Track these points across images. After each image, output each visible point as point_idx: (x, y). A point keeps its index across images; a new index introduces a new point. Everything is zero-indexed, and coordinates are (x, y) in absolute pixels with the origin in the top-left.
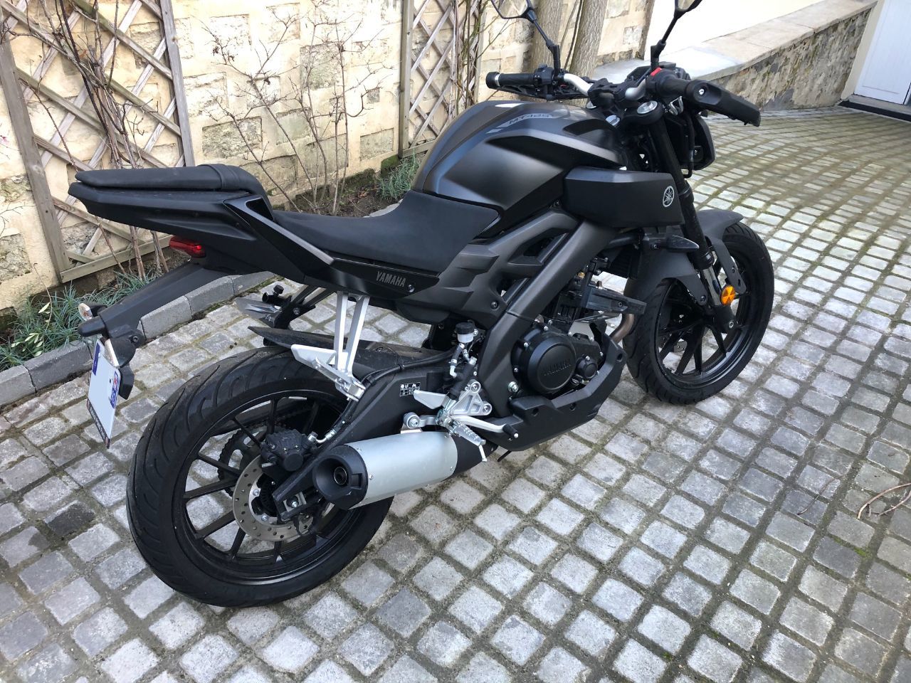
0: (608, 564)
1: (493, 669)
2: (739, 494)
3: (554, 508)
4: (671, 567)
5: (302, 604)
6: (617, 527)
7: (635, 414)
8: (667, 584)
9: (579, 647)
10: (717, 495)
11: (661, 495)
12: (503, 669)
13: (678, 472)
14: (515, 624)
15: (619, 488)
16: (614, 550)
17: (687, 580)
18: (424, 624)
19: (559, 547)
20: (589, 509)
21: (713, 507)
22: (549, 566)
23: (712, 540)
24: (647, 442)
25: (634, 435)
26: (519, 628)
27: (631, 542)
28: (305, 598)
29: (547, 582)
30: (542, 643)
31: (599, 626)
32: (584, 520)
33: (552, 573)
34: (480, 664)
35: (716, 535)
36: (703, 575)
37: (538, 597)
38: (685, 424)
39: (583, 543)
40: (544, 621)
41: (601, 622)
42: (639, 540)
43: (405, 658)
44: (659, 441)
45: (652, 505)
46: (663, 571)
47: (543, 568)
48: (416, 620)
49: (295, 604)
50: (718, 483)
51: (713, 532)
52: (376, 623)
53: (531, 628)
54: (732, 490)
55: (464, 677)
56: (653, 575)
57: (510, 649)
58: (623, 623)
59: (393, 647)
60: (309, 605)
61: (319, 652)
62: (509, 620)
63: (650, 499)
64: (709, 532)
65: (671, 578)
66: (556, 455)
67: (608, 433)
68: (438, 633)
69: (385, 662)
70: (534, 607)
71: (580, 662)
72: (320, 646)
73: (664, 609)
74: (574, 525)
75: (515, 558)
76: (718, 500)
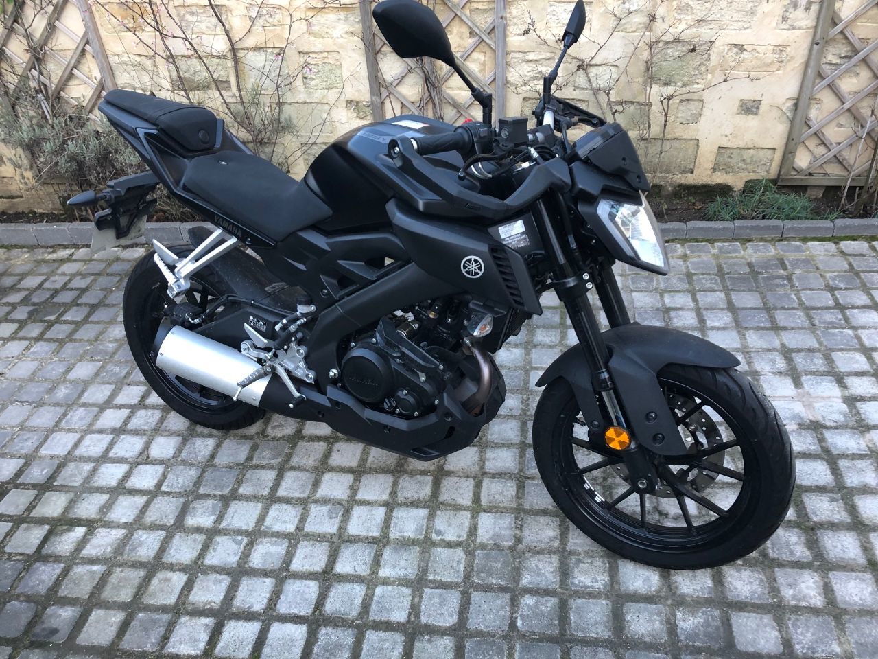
0: (334, 575)
1: (193, 549)
2: (506, 647)
3: (374, 513)
4: (358, 622)
5: (201, 432)
6: (382, 562)
7: (556, 516)
8: (336, 626)
9: (236, 591)
10: (486, 627)
11: (449, 580)
12: (196, 554)
13: (494, 582)
14: (239, 543)
15: (434, 545)
16: (352, 572)
17: (350, 641)
18: (215, 495)
19: (332, 535)
20: (390, 535)
21: (467, 630)
22: (309, 538)
23: (418, 644)
24: (519, 540)
25: (520, 528)
26: (236, 547)
27: (371, 581)
28: (206, 431)
29: (290, 543)
30: (230, 566)
31: (263, 595)
32: (374, 538)
33: (301, 542)
34: (195, 541)
35: (428, 646)
36: (364, 651)
37: (272, 544)
38: (579, 561)
39: (347, 547)
40: (250, 559)
41: (268, 596)
42: (376, 586)
43: (182, 500)
44: (529, 549)
45: (431, 577)
46: (350, 617)
47: (304, 536)
48: (216, 489)
49: (199, 429)
50: (507, 622)
51: (429, 641)
52: (203, 471)
53: (240, 554)
54: (506, 638)
55: (180, 537)
56: (340, 611)
57: (215, 550)
58: (274, 611)
59: (188, 490)
60: (203, 436)
61: (169, 459)
62: (240, 538)
63: (436, 573)
64: (427, 638)
65: (344, 626)
66: (442, 485)
67: (505, 508)
68: (211, 506)
69: (175, 492)
70: (260, 546)
71: (222, 598)
72: (173, 457)
73: (306, 635)
74: (364, 533)
75: (302, 514)
76: (481, 631)
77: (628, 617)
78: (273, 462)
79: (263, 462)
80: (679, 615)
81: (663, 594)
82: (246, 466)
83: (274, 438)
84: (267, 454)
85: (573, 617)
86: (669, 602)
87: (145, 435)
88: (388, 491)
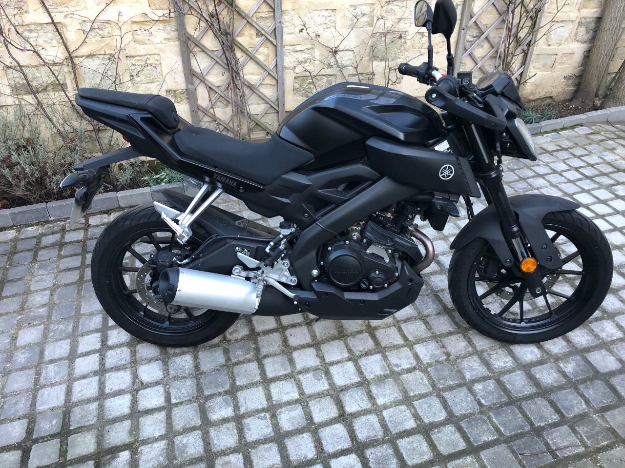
0: (349, 415)
1: (232, 434)
2: (485, 418)
3: (346, 367)
4: (387, 438)
5: (175, 353)
6: (375, 396)
7: (458, 333)
8: (374, 446)
9: (287, 451)
10: (466, 411)
11: (424, 392)
12: (236, 438)
13: (451, 383)
14: (265, 418)
15: (399, 374)
16: (359, 409)
17: (390, 451)
18: (220, 393)
19: (328, 390)
20: (367, 377)
21: (456, 417)
22: (312, 398)
23: (434, 437)
24: (448, 354)
25: (443, 346)
26: (264, 422)
27: (375, 410)
28: (178, 350)
29: (302, 406)
30: (269, 436)
31: (309, 446)
32: (357, 383)
33: (310, 402)
34: (228, 428)
35: (440, 435)
36: (404, 455)
37: (290, 411)
38: (490, 355)
39: (344, 395)
40: (281, 425)
41: (313, 445)
42: (382, 412)
43: (196, 404)
44: (457, 357)
45: (412, 394)
46: (379, 437)
47: (308, 397)
48: (217, 388)
49: (171, 351)
50: (475, 403)
51: (439, 432)
52: (198, 379)
53: (271, 425)
54: (481, 412)
55: (215, 430)
56: (370, 436)
57: (249, 429)
58: (325, 453)
59: (195, 396)
60: (176, 355)
61: (162, 380)
62: (262, 415)
63: (414, 391)
64: (436, 430)
65: (380, 444)
66: (377, 337)
67: (425, 338)
68: (222, 400)
69: (185, 401)
70: (282, 415)
71: (279, 459)
72: (164, 377)
73: (358, 459)
74: (349, 382)
75: (297, 384)
76: (465, 414)
77: (537, 376)
78: (247, 356)
79: (241, 359)
80: (561, 365)
81: (546, 357)
82: (229, 366)
83: (236, 341)
84: (239, 353)
85: (509, 387)
86: (552, 360)
87: (126, 368)
88: (345, 350)
